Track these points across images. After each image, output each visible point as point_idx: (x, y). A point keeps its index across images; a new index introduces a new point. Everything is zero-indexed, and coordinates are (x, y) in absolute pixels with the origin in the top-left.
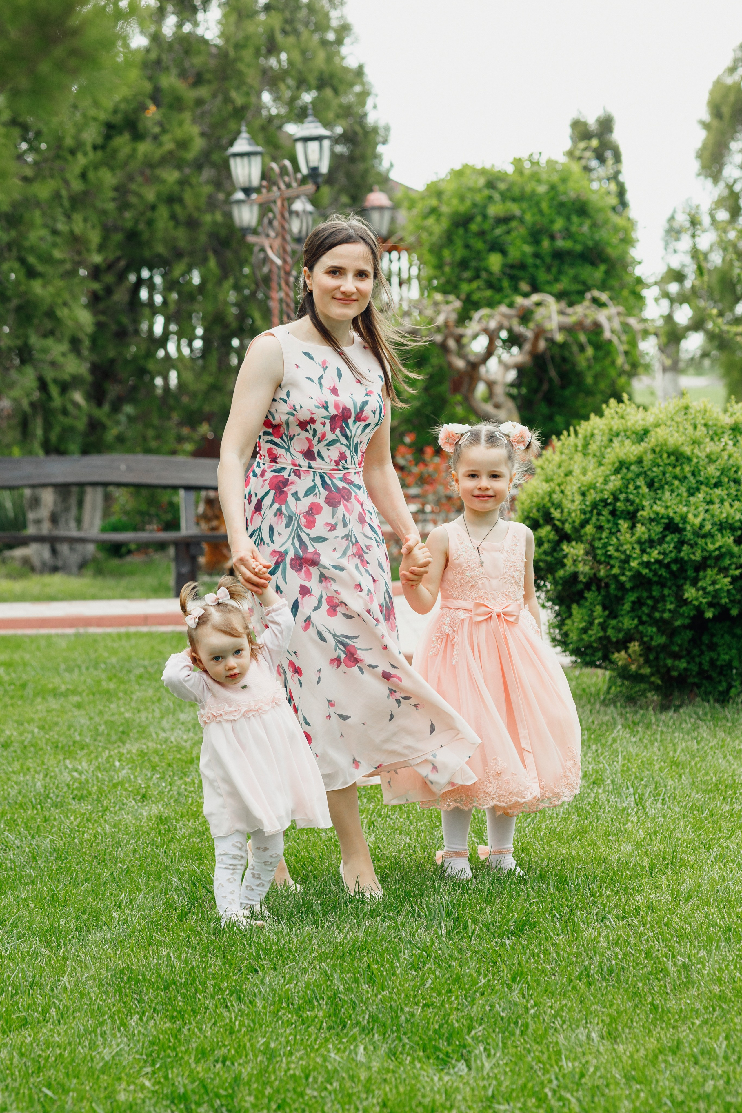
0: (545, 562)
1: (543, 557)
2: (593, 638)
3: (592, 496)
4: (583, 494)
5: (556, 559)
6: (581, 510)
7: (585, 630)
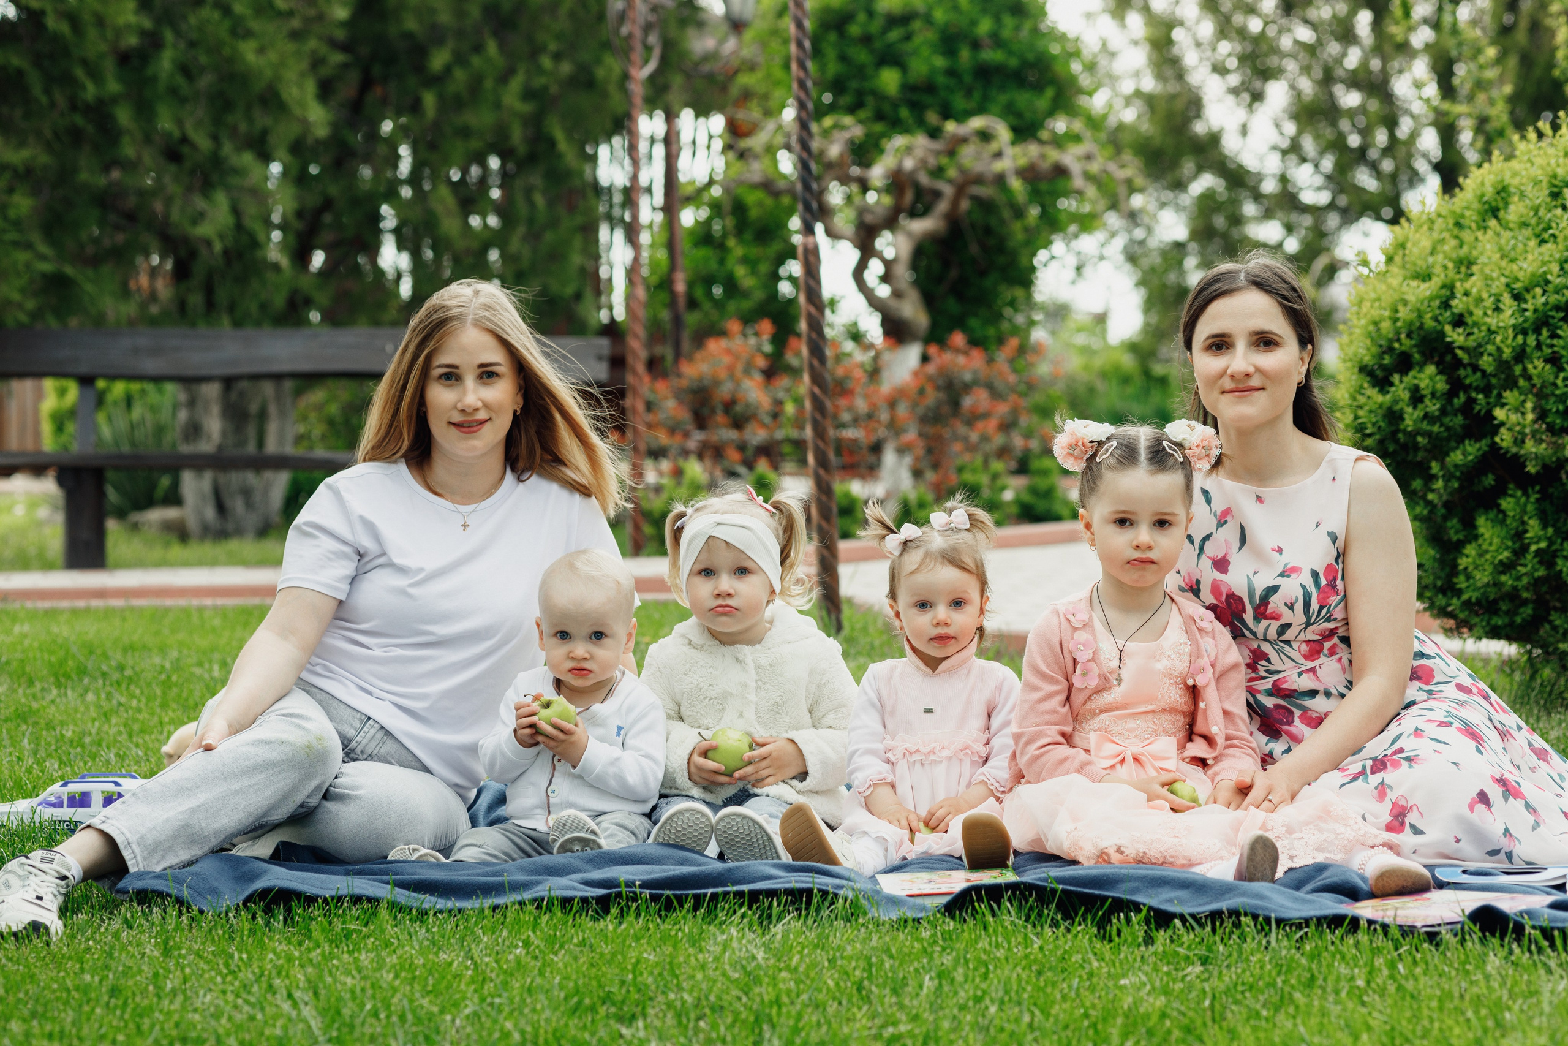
0: (1428, 434)
1: (1425, 426)
2: (1525, 580)
3: (1537, 300)
4: (1517, 297)
5: (1448, 429)
6: (1514, 326)
7: (1506, 567)
